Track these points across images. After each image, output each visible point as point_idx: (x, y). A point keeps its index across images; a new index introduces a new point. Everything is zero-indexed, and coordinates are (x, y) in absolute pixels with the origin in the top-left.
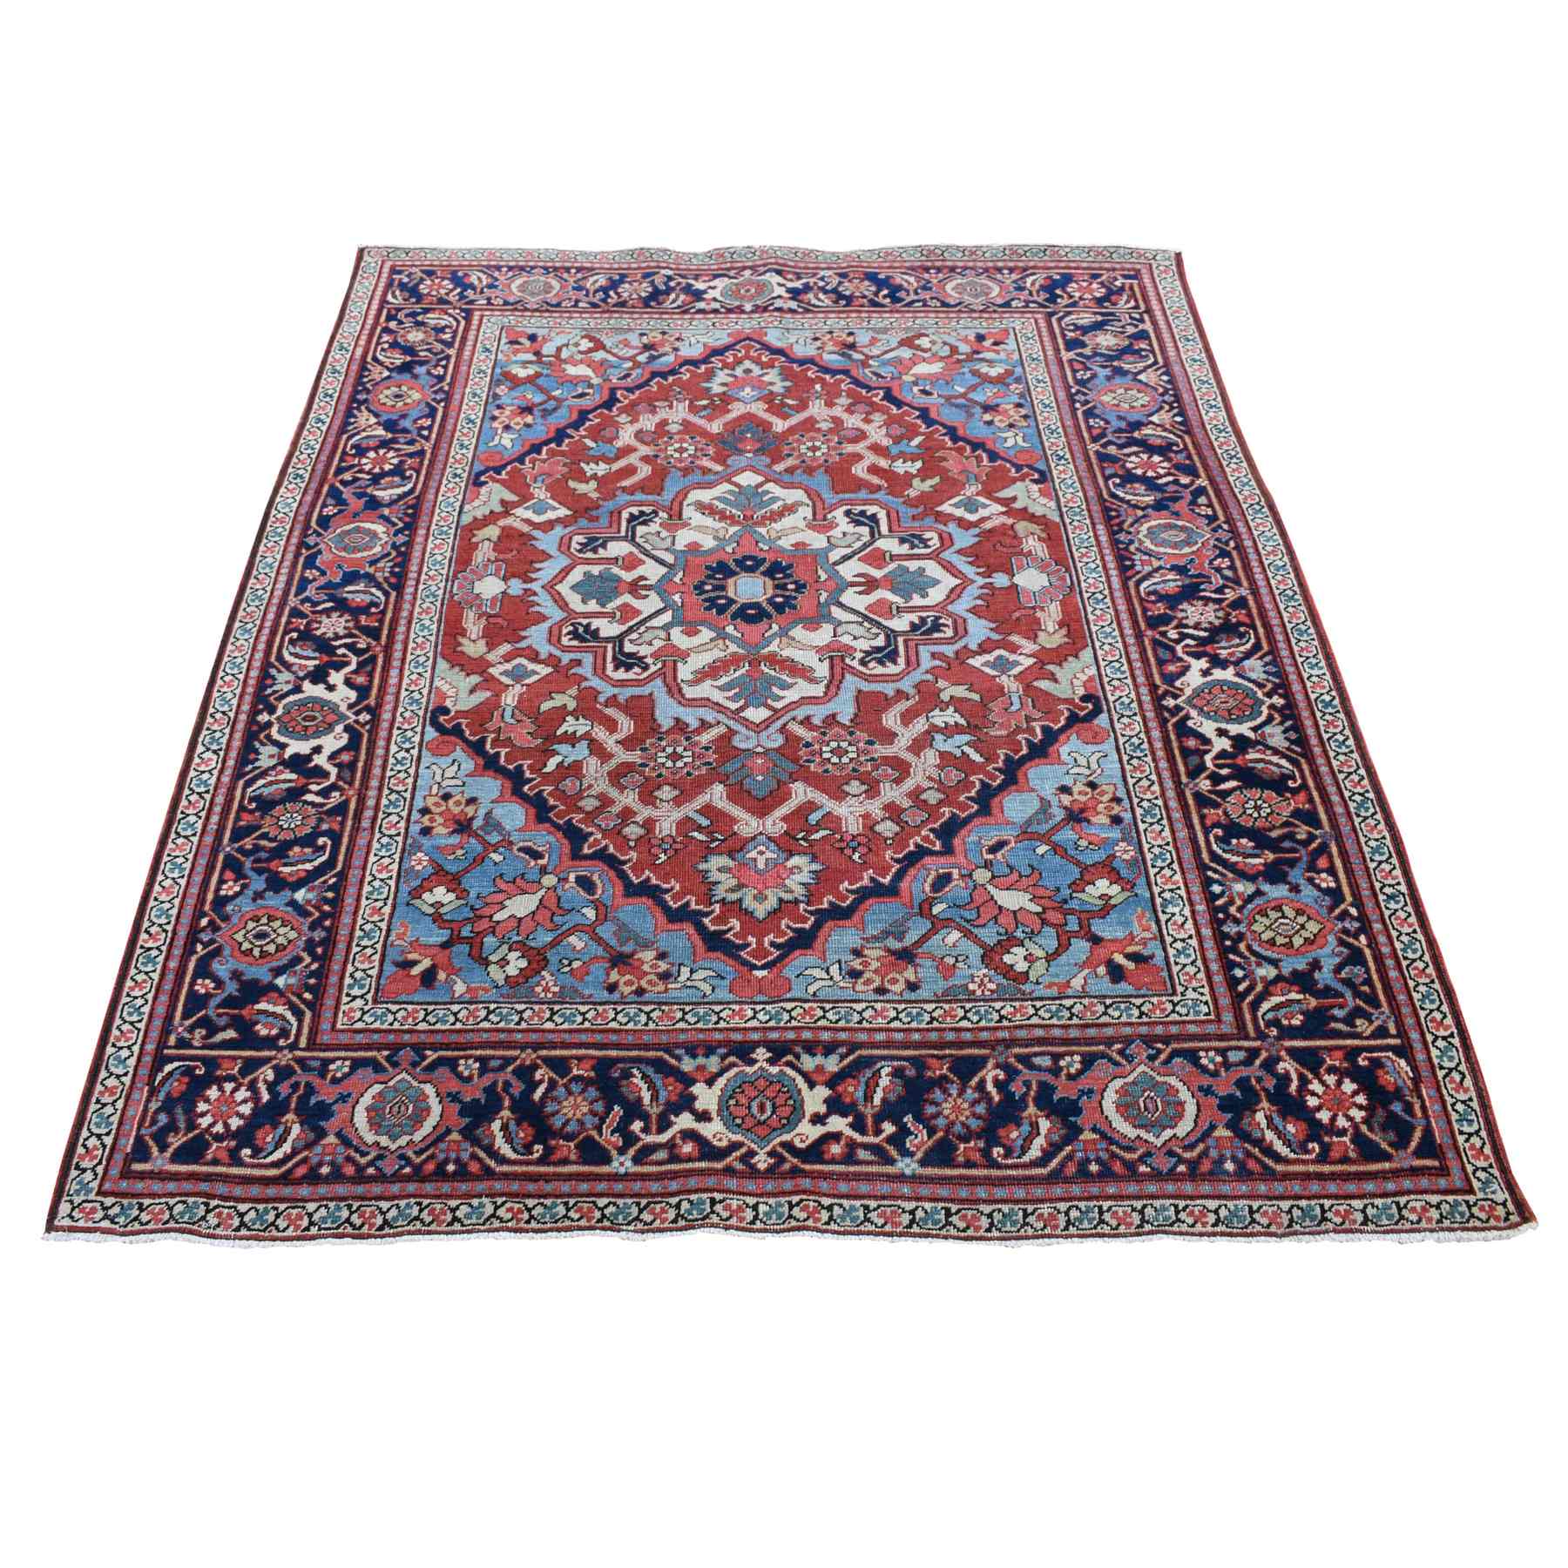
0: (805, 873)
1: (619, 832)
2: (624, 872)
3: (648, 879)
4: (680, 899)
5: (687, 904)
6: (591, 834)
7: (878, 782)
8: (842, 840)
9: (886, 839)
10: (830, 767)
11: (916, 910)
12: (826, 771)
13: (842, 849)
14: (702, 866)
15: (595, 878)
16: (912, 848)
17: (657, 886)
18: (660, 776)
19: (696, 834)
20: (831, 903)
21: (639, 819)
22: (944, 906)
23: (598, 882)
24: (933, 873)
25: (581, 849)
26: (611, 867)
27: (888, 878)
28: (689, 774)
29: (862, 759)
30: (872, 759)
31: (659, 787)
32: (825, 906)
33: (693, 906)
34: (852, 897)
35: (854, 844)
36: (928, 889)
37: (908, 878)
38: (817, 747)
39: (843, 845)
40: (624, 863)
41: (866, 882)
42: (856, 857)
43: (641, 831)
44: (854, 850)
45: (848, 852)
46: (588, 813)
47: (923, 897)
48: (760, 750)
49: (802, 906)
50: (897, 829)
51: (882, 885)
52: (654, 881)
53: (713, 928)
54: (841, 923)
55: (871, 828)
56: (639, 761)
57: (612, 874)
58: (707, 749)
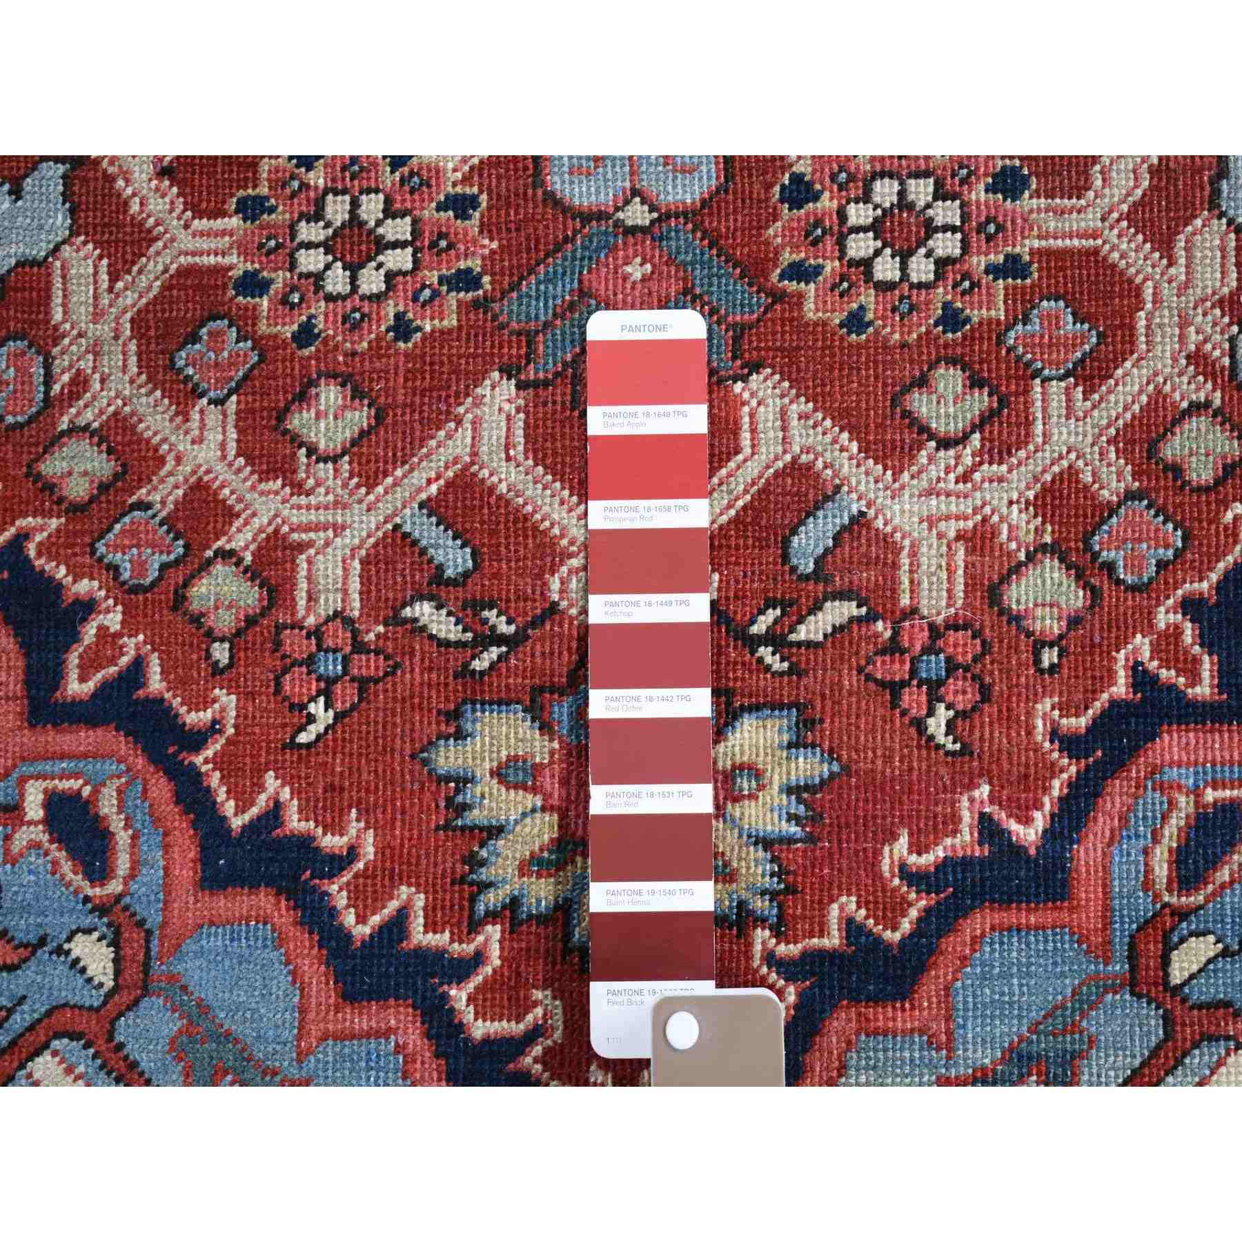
0: (773, 796)
1: (179, 600)
2: (196, 776)
3: (275, 812)
4: (378, 902)
5: (398, 924)
6: (88, 607)
7: (1027, 374)
8: (893, 648)
9: (1039, 644)
10: (868, 298)
11: (1119, 967)
12: (856, 321)
13: (895, 689)
14: (448, 758)
15: (107, 805)
16: (1120, 688)
17: (305, 843)
18: (306, 334)
19: (423, 611)
20: (851, 928)
21: (241, 539)
22: (1203, 948)
23: (117, 824)
24: (1185, 804)
25: (57, 676)
26: (158, 759)
27: (1040, 820)
28: (402, 328)
29: (978, 262)
30: (1012, 267)
31: (303, 397)
32: (833, 940)
33: (420, 936)
34: (918, 904)
35: (933, 666)
36: (1161, 871)
37: (1101, 825)
38: (827, 203)
39: (900, 670)
40: (198, 739)
41: (964, 840)
42: (937, 725)
43: (250, 596)
44: (935, 695)
45: (913, 699)
46: (76, 510)
47: (1145, 906)
48: (637, 214)
49: (761, 936)
50: (1076, 599)
51: (1017, 851)
52: (295, 822)
53: (480, 1029)
54: (881, 1016)
55: (994, 595)
56: (238, 265)
57: (161, 788)
58: (461, 205)
